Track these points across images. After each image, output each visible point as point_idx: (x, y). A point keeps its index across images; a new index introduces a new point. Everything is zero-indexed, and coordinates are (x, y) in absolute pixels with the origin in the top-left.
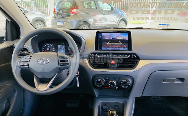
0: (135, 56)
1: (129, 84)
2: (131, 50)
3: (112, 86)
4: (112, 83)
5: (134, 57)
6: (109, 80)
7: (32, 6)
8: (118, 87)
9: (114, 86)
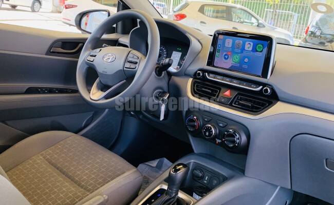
0: (269, 91)
1: (238, 141)
2: (266, 77)
3: (207, 134)
4: (209, 130)
5: (266, 91)
6: (208, 122)
7: (292, 21)
8: (220, 141)
9: (210, 134)
